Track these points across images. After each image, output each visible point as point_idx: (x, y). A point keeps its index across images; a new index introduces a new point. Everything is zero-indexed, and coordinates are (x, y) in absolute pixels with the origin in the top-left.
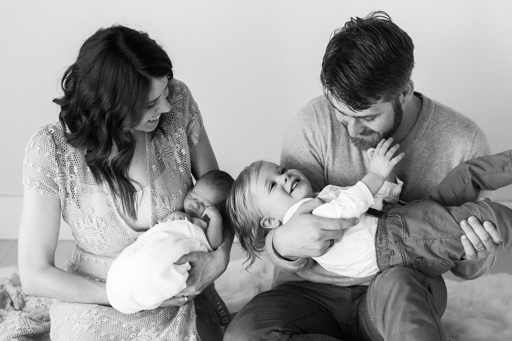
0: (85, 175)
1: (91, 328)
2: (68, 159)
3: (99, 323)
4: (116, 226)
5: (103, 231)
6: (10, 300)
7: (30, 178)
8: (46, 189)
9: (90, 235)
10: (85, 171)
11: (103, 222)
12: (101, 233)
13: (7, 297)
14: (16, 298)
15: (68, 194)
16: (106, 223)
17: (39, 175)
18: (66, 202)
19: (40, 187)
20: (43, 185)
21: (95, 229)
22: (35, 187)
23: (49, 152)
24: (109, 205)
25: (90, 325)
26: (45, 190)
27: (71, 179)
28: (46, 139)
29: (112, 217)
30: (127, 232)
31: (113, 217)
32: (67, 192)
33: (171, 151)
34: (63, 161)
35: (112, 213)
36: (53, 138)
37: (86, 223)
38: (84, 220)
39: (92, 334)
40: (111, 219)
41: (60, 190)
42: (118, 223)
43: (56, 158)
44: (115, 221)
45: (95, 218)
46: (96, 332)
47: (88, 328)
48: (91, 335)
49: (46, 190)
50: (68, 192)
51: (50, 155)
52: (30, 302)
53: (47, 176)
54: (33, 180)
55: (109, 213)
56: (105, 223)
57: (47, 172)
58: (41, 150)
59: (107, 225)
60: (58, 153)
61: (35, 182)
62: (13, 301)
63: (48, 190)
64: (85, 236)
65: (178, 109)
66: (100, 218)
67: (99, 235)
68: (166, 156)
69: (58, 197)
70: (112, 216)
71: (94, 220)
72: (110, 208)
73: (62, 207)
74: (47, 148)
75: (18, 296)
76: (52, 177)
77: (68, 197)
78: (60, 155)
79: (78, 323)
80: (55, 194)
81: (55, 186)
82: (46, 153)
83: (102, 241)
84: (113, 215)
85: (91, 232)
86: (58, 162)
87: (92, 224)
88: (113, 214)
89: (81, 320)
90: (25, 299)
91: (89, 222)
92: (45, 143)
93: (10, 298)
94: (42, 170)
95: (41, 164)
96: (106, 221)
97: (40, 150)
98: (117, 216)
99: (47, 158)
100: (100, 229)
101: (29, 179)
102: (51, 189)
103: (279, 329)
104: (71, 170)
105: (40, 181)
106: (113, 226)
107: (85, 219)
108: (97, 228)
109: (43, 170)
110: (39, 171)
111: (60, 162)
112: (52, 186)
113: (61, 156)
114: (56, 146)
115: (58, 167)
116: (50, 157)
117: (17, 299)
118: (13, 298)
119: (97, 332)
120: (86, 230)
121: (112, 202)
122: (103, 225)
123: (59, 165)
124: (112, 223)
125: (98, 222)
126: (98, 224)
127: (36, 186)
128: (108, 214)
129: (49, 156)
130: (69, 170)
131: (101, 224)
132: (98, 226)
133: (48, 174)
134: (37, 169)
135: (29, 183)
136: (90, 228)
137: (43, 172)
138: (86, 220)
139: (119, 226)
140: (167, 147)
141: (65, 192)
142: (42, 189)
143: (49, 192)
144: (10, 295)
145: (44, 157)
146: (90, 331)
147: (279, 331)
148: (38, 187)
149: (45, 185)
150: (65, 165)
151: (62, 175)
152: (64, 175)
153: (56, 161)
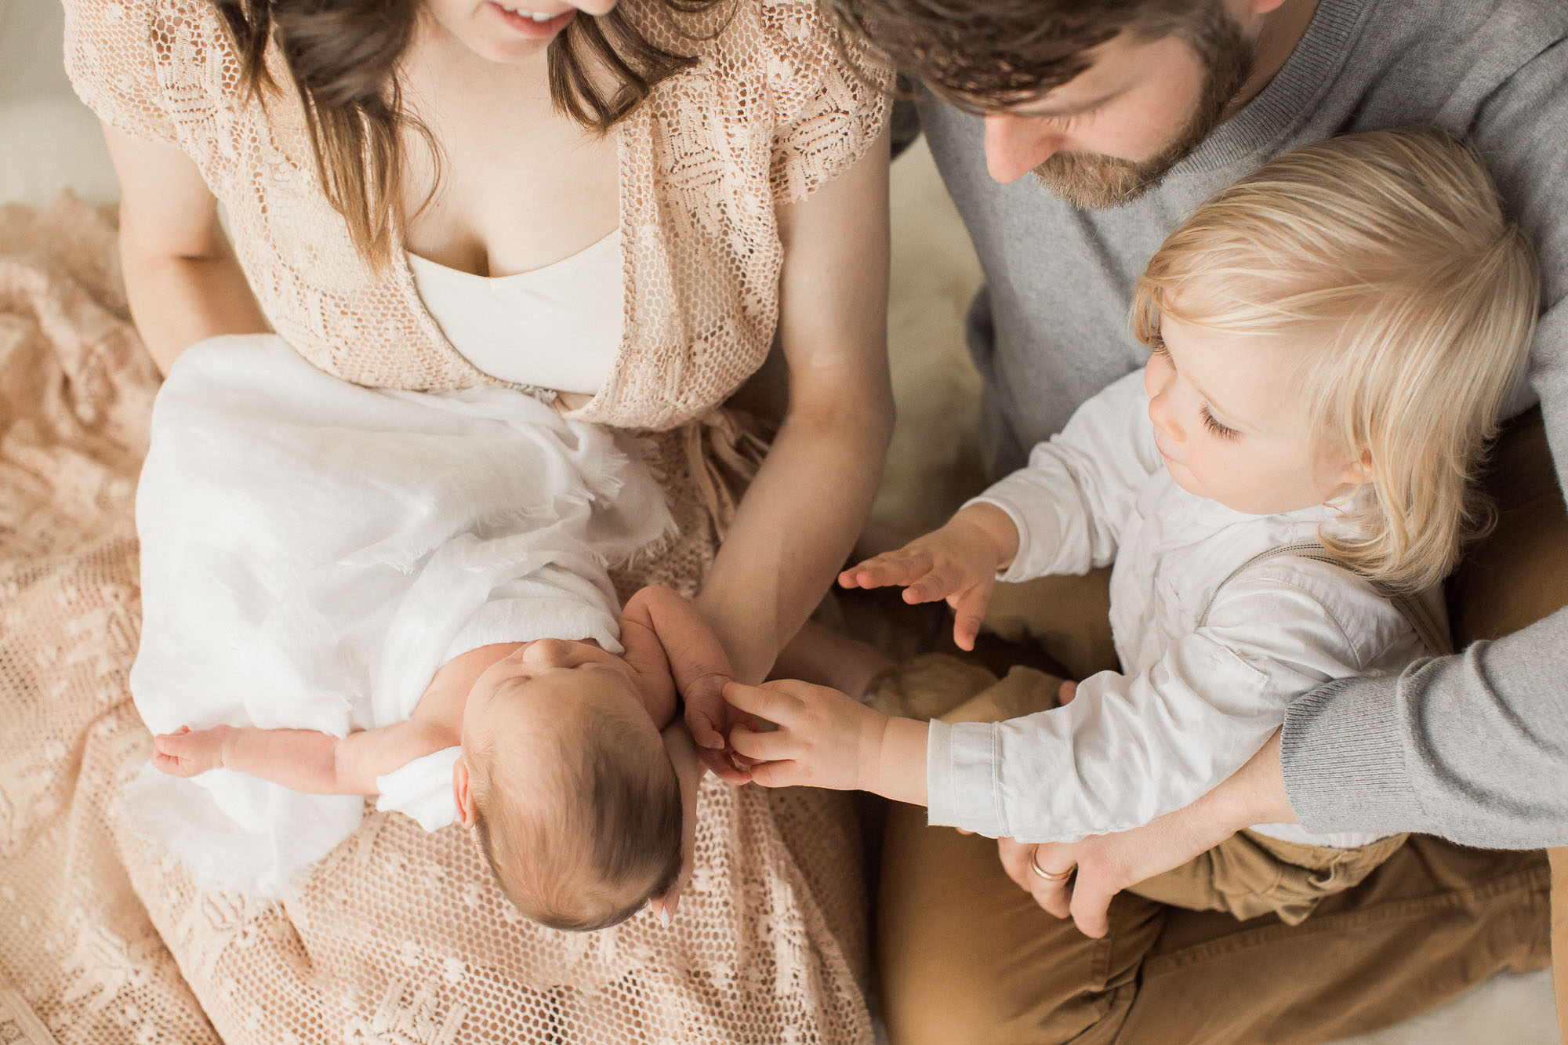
4: (398, 341)
11: (348, 322)
16: (359, 325)
21: (313, 331)
27: (230, 118)
29: (386, 308)
30: (445, 368)
31: (391, 306)
33: (714, 165)
34: (196, 43)
40: (384, 315)
42: (412, 333)
43: (154, 32)
44: (400, 326)
55: (378, 291)
56: (356, 327)
59: (363, 333)
60: (165, 12)
65: (786, 42)
68: (686, 187)
70: (390, 302)
78: (178, 20)
84: (394, 300)
86: (161, 48)
88: (393, 295)
96: (360, 320)
98: (409, 308)
99: (114, 26)
100: (335, 340)
103: (1095, 988)
104: (227, 81)
106: (387, 340)
108: (321, 332)
111: (172, 46)
113: (184, 26)
115: (162, 64)
116: (128, 27)
122: (346, 329)
123: (167, 57)
124: (387, 329)
126: (324, 322)
128: (373, 294)
130: (219, 81)
131: (338, 325)
132: (325, 326)
139: (414, 345)
140: (696, 149)
147: (1092, 997)
150: (203, 61)
151: (179, 96)
152: (195, 94)
153: (154, 44)
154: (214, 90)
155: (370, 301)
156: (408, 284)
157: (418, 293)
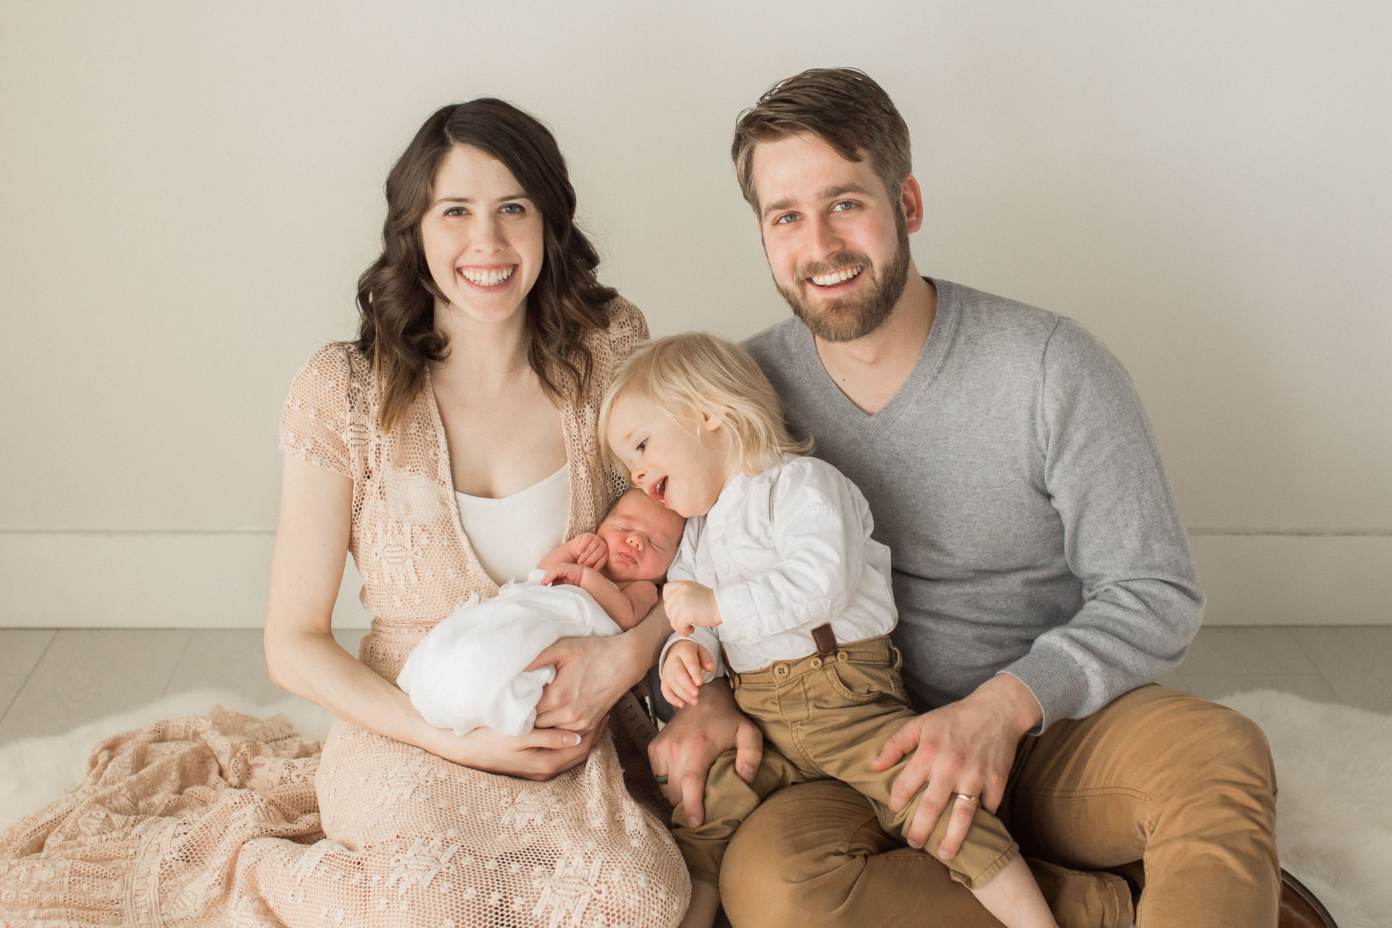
0: (404, 439)
1: (417, 792)
2: (374, 401)
3: (431, 781)
4: (448, 546)
5: (420, 553)
6: (216, 764)
7: (293, 432)
8: (326, 454)
9: (391, 561)
10: (406, 430)
11: (424, 535)
12: (416, 557)
13: (209, 757)
14: (230, 760)
15: (370, 472)
16: (430, 536)
17: (311, 425)
18: (364, 488)
19: (313, 449)
20: (319, 446)
21: (404, 547)
22: (303, 450)
23: (335, 379)
24: (443, 504)
25: (414, 786)
26: (324, 458)
27: (378, 441)
28: (333, 357)
29: (444, 528)
31: (447, 527)
32: (368, 468)
34: (365, 403)
35: (446, 520)
36: (349, 358)
37: (390, 533)
38: (386, 527)
39: (420, 803)
40: (443, 531)
41: (353, 461)
42: (455, 542)
43: (349, 394)
44: (450, 538)
45: (410, 524)
46: (428, 799)
47: (410, 792)
48: (420, 807)
49: (326, 457)
50: (370, 469)
51: (335, 386)
52: (267, 767)
53: (327, 429)
54: (299, 435)
55: (441, 519)
56: (428, 538)
57: (328, 419)
58: (320, 376)
59: (431, 541)
60: (353, 385)
61: (304, 440)
62: (223, 767)
63: (329, 458)
64: (382, 564)
66: (420, 526)
67: (409, 563)
69: (349, 476)
71: (407, 529)
72: (444, 509)
73: (354, 499)
74: (331, 372)
75: (235, 755)
76: (338, 432)
77: (369, 477)
78: (359, 390)
79: (386, 788)
80: (343, 467)
81: (344, 450)
82: (329, 382)
83: (414, 578)
85: (394, 555)
86: (351, 402)
87: (401, 537)
88: (448, 521)
89: (393, 780)
90: (251, 762)
91: (396, 532)
92: (331, 362)
93: (217, 761)
94: (317, 414)
95: (316, 403)
96: (430, 534)
97: (318, 374)
98: (455, 528)
99: (329, 392)
100: (416, 549)
101: (291, 435)
102: (335, 456)
105: (313, 438)
106: (443, 546)
107: (388, 525)
108: (409, 546)
109: (320, 415)
110: (311, 416)
111: (356, 402)
112: (338, 450)
113: (361, 393)
114: (352, 372)
115: (350, 411)
116: (336, 391)
117: (233, 762)
118: (224, 760)
119: (431, 800)
120: (388, 548)
121: (450, 498)
122: (423, 539)
123: (353, 407)
125: (413, 532)
126: (412, 537)
127: (306, 447)
128: (439, 519)
129: (333, 387)
130: (374, 422)
131: (419, 538)
132: (412, 541)
133: (329, 424)
134: (307, 412)
135: (292, 442)
136: (395, 544)
137: (319, 420)
138: (389, 527)
139: (456, 549)
141: (364, 466)
142: (317, 453)
143: (331, 461)
144: (216, 753)
145: (324, 389)
146: (415, 799)
148: (310, 448)
149: (324, 447)
150: (368, 412)
151: (357, 429)
152: (363, 429)
153: (348, 400)
154: (372, 427)
155: (437, 522)
156: (456, 514)
157: (460, 520)
